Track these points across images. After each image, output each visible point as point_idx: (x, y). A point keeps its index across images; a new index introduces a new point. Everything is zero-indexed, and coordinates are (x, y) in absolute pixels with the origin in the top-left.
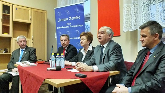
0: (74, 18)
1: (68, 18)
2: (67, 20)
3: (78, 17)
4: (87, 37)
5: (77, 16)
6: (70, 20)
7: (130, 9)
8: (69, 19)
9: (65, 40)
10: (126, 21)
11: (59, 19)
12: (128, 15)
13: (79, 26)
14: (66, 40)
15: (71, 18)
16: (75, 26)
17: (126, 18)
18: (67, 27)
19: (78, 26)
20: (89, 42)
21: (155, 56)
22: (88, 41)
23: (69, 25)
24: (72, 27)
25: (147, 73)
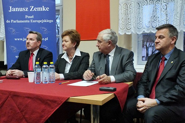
0: (39, 9)
1: (27, 8)
2: (26, 10)
3: (46, 9)
4: (71, 37)
5: (43, 6)
6: (31, 10)
7: (128, 8)
8: (29, 9)
9: (31, 39)
10: (123, 22)
11: (11, 7)
12: (125, 15)
13: (48, 21)
14: (33, 40)
15: (33, 9)
16: (41, 21)
17: (122, 18)
18: (25, 21)
19: (45, 21)
20: (74, 44)
21: (172, 62)
22: (72, 43)
23: (29, 19)
24: (34, 21)
25: (167, 80)
